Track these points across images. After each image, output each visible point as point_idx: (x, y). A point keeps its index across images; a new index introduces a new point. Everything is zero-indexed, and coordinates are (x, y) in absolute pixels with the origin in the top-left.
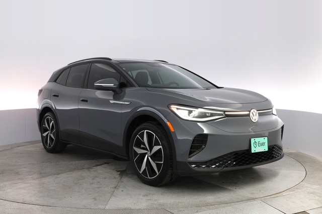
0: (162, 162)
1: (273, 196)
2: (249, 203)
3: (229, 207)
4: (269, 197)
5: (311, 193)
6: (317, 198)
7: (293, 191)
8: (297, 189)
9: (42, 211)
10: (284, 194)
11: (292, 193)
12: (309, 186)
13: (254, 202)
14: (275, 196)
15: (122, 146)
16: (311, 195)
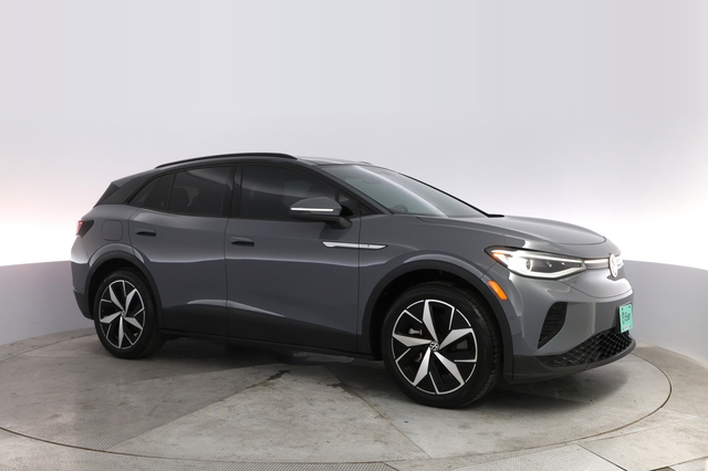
0: (475, 361)
1: (603, 437)
4: (595, 438)
5: (681, 430)
6: (693, 440)
7: (645, 425)
8: (652, 421)
10: (625, 431)
11: (641, 429)
12: (677, 415)
14: (608, 435)
15: (360, 333)
16: (680, 434)
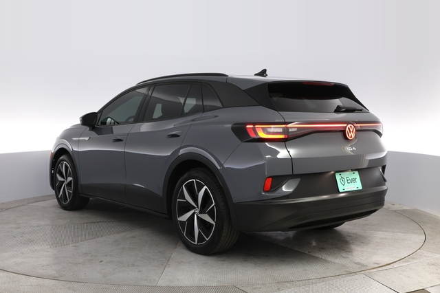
1: (380, 269)
2: (349, 278)
3: (321, 284)
5: (432, 265)
7: (408, 261)
8: (413, 259)
9: (69, 288)
10: (395, 265)
11: (406, 264)
12: (430, 254)
13: (356, 277)
14: (384, 268)
16: (431, 267)
